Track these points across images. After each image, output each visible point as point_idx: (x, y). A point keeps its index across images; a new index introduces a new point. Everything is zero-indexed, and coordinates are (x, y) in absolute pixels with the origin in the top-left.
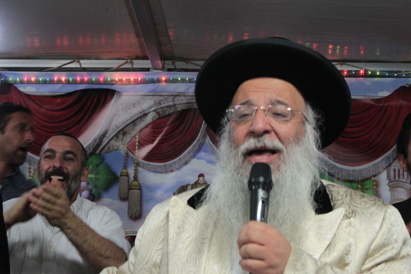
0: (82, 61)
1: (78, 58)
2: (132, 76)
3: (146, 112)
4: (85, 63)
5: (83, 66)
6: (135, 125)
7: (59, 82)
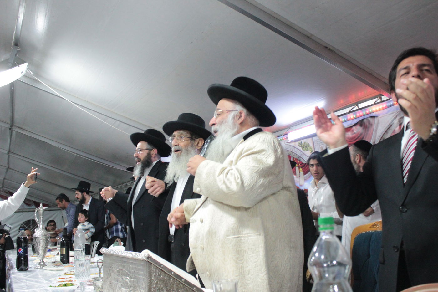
0: (359, 105)
1: (357, 104)
2: (381, 106)
3: (391, 124)
4: (361, 106)
5: (360, 107)
6: (387, 133)
7: (350, 119)
